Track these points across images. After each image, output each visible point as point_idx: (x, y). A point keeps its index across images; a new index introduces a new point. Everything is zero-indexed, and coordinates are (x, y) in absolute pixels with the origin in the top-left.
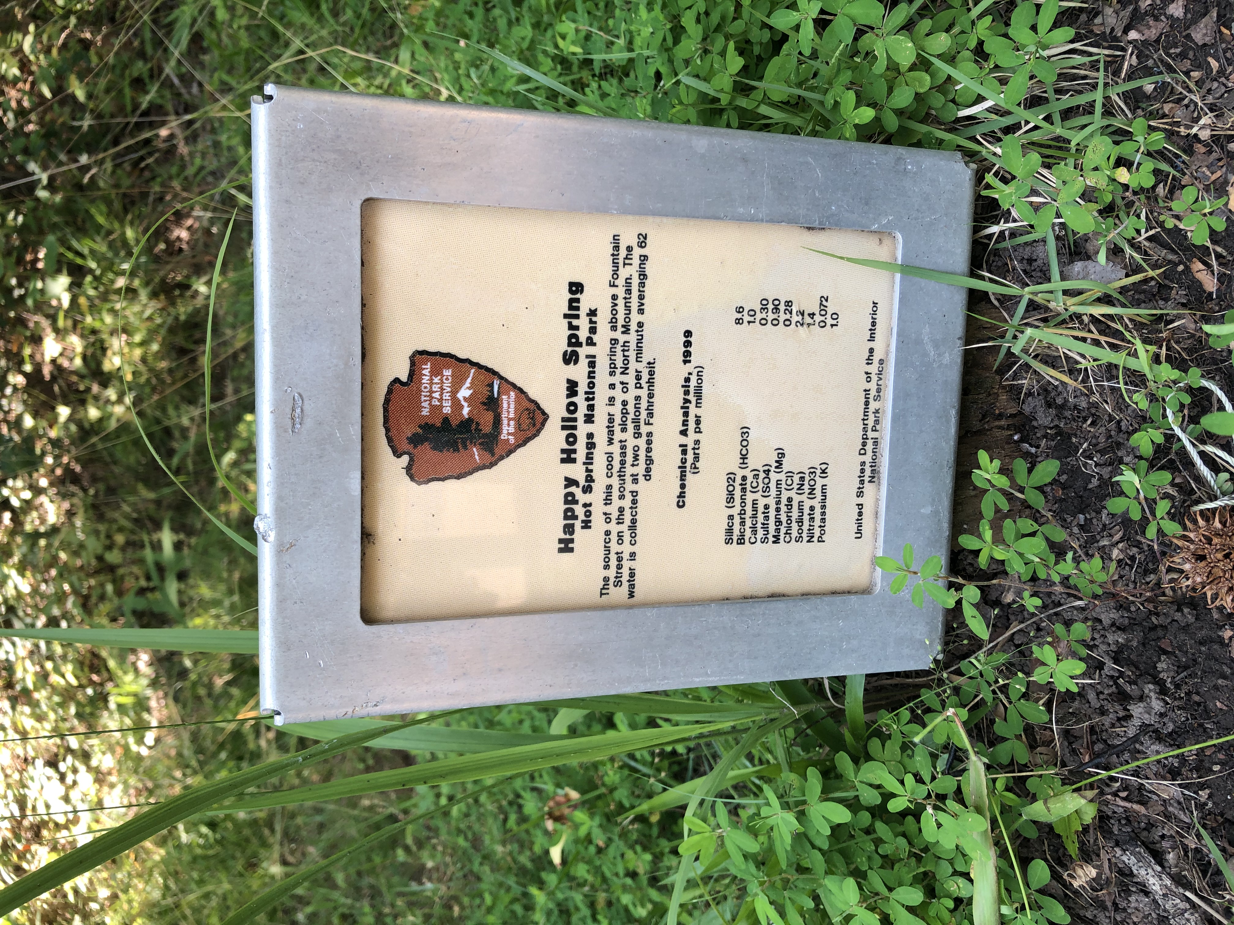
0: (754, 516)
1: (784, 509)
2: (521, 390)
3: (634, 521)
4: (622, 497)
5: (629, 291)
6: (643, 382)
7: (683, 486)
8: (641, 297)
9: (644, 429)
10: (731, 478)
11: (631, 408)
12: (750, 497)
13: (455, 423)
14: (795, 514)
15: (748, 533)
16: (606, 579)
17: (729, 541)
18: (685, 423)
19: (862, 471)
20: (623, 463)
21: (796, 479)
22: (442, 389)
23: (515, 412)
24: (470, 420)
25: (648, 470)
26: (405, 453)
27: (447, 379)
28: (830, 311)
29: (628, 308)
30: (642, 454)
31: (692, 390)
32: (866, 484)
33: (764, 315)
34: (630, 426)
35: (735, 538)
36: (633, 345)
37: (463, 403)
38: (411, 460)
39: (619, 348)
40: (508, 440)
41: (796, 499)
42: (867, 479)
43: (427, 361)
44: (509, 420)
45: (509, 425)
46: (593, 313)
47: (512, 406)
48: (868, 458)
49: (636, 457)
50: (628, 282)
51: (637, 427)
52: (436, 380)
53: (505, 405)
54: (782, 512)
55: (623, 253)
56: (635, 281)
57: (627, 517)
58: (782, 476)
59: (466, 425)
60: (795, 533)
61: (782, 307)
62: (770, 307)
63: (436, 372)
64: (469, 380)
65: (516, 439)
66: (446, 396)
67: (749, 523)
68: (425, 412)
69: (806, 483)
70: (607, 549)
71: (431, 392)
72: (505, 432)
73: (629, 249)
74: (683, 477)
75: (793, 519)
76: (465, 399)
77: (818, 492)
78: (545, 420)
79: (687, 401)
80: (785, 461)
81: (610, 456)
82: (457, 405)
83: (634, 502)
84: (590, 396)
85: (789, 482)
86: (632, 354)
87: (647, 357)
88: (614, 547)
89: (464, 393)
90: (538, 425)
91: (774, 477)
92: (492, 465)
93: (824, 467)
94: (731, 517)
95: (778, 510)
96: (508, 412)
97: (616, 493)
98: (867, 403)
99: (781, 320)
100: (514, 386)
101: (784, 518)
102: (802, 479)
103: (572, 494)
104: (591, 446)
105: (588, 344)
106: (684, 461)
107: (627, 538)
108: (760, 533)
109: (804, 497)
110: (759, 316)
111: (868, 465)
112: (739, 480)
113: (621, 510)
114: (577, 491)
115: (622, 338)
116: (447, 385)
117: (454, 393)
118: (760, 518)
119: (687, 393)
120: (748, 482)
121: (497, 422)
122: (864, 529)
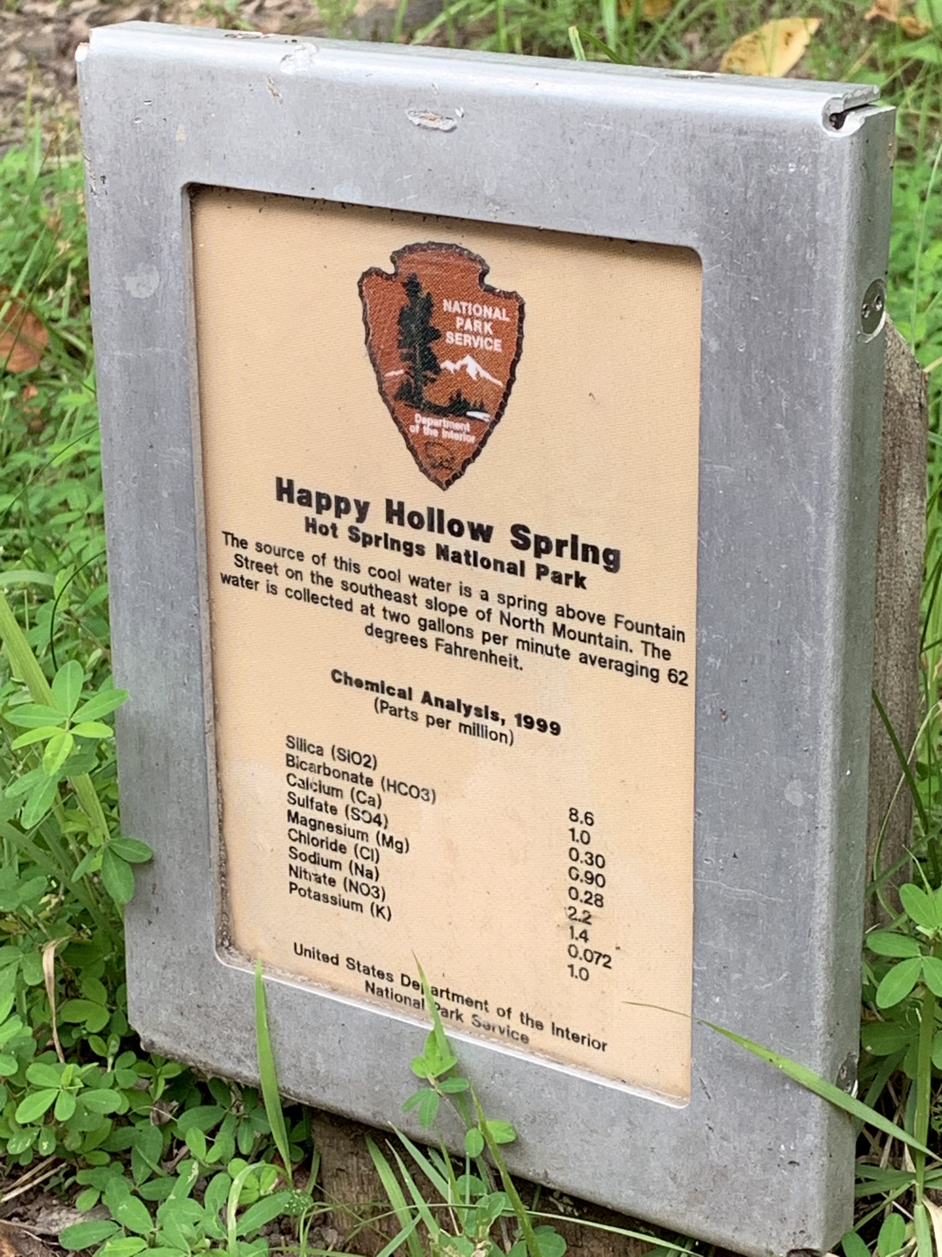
0: (321, 788)
1: (333, 836)
2: (477, 453)
3: (314, 599)
4: (345, 586)
5: (609, 644)
6: (490, 646)
7: (359, 683)
8: (602, 662)
9: (430, 636)
10: (369, 761)
11: (457, 620)
12: (345, 786)
13: (434, 346)
14: (326, 854)
15: (302, 774)
16: (243, 544)
17: (291, 741)
18: (439, 702)
19: (381, 974)
20: (387, 595)
21: (369, 865)
22: (476, 334)
23: (449, 440)
24: (437, 370)
25: (379, 633)
26: (396, 268)
27: (489, 344)
28: (590, 966)
29: (587, 638)
30: (398, 627)
31: (482, 721)
32: (364, 977)
33: (583, 857)
34: (433, 615)
35: (295, 752)
36: (539, 638)
37: (460, 363)
38: (389, 277)
39: (534, 615)
40: (414, 424)
41: (344, 859)
42: (371, 979)
43: (512, 318)
44: (439, 429)
45: (433, 427)
46: (580, 582)
47: (457, 437)
48: (397, 987)
49: (395, 617)
50: (622, 645)
51: (433, 627)
52: (488, 327)
53: (458, 426)
54: (327, 833)
55: (662, 643)
56: (623, 657)
57: (320, 590)
58: (372, 844)
59: (432, 364)
60: (301, 847)
61: (593, 888)
62: (595, 870)
63: (497, 327)
64: (488, 376)
65: (414, 436)
66: (468, 339)
67: (314, 777)
68: (447, 305)
69: (365, 880)
70: (280, 553)
71: (472, 318)
72: (425, 420)
73: (666, 655)
74: (372, 686)
75: (318, 849)
76: (464, 367)
77: (352, 896)
78: (440, 485)
79: (468, 709)
80: (392, 851)
81: (395, 576)
82: (456, 353)
83: (338, 604)
84: (472, 559)
85: (366, 853)
86: (526, 634)
87: (523, 655)
88: (284, 563)
89: (473, 367)
90: (432, 472)
91: (372, 829)
92: (382, 392)
93: (385, 912)
94: (320, 751)
95: (330, 827)
96: (448, 430)
97: (350, 577)
98: (469, 1002)
99: (576, 884)
100: (483, 443)
101: (320, 834)
102: (370, 875)
103: (347, 511)
104: (409, 549)
105: (539, 566)
106: (390, 690)
107: (295, 584)
108: (301, 794)
109: (346, 872)
110: (582, 849)
111: (389, 985)
112: (368, 773)
113: (328, 582)
114: (350, 519)
115: (548, 621)
116: (480, 342)
117: (471, 351)
118: (320, 798)
119: (478, 711)
120: (365, 788)
121: (438, 411)
122: (305, 960)
